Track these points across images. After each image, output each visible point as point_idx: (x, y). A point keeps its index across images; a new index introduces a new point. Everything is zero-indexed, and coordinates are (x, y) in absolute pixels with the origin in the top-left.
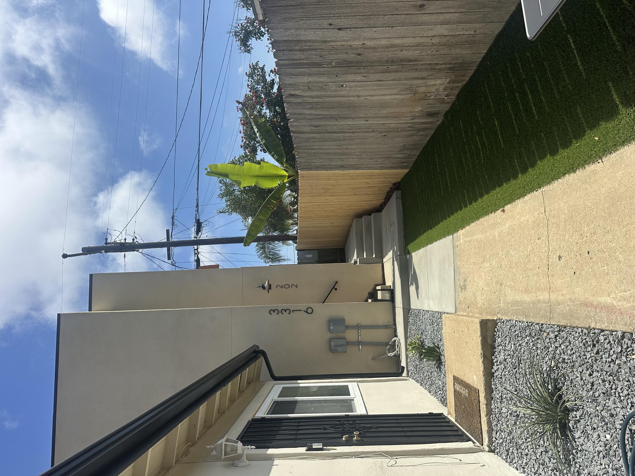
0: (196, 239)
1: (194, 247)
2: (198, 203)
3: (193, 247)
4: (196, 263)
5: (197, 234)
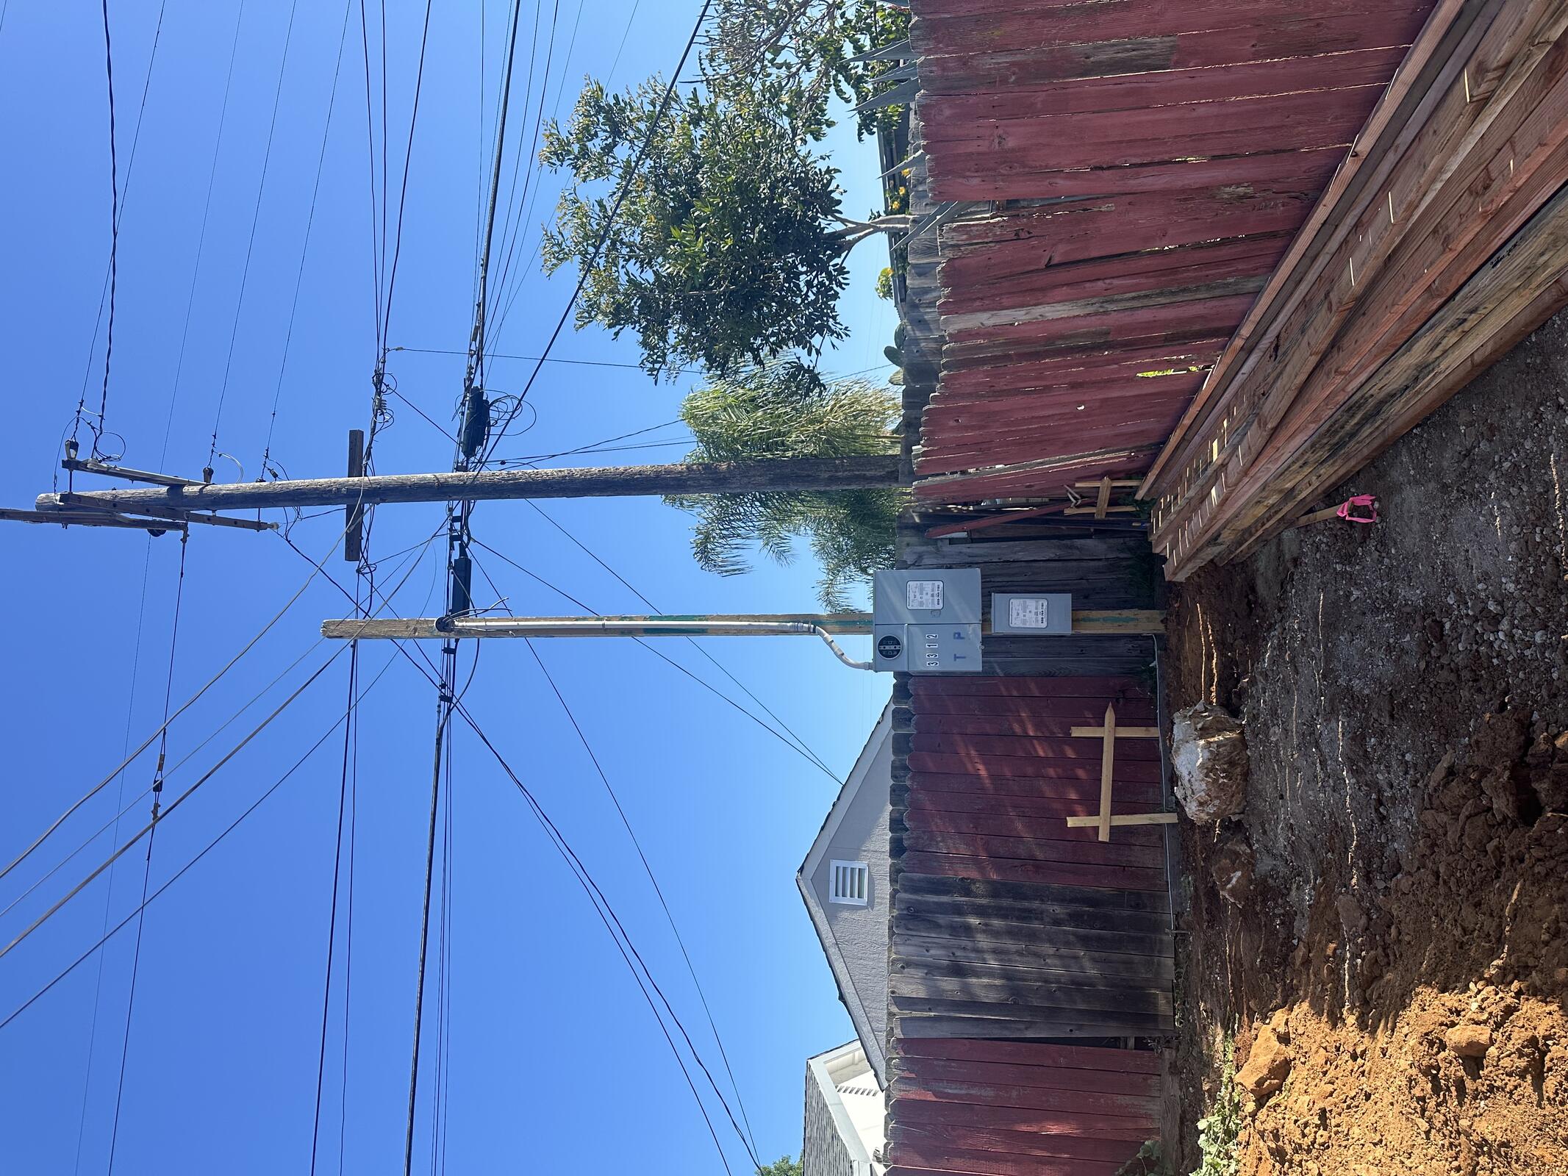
0: (460, 475)
1: (450, 510)
2: (482, 320)
3: (444, 507)
5: (469, 452)
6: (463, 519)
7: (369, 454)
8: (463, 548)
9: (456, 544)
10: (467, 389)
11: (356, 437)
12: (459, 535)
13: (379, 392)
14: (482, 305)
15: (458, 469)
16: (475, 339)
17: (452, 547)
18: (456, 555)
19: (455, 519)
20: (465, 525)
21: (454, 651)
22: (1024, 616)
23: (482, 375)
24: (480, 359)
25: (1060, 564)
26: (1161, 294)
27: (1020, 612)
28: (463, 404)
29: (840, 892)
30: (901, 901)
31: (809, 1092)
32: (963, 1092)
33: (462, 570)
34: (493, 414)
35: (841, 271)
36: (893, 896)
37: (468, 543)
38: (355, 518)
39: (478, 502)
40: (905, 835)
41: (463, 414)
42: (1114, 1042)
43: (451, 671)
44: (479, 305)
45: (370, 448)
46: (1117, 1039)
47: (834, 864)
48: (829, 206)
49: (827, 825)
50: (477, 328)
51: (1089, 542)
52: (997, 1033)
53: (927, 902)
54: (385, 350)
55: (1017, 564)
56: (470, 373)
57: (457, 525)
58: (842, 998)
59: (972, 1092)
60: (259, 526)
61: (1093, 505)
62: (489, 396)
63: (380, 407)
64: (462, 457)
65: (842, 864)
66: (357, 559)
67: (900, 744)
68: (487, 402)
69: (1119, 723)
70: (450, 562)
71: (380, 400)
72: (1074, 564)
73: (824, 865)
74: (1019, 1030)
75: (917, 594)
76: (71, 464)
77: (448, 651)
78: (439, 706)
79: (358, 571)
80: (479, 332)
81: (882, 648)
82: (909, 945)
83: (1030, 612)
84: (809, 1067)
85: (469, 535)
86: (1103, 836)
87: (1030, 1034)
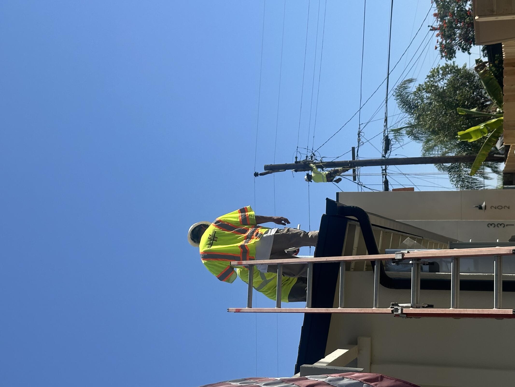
0: (384, 158)
1: (382, 167)
2: (386, 117)
3: (380, 167)
4: (384, 186)
5: (386, 153)
9: (384, 176)
10: (384, 136)
11: (353, 149)
13: (359, 137)
18: (384, 179)
24: (386, 127)
28: (383, 140)
33: (386, 182)
34: (392, 142)
37: (387, 175)
44: (385, 113)
45: (357, 152)
50: (385, 120)
56: (384, 131)
57: (384, 171)
62: (390, 138)
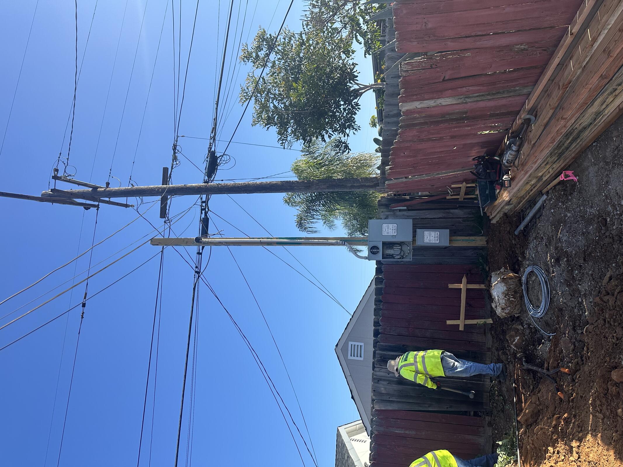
1: (201, 198)
2: (216, 125)
3: (198, 197)
5: (209, 176)
6: (206, 202)
7: (170, 177)
8: (206, 213)
9: (203, 212)
10: (209, 151)
11: (165, 170)
12: (205, 209)
13: (175, 153)
14: (215, 119)
15: (205, 183)
16: (212, 132)
17: (202, 213)
18: (203, 216)
19: (203, 202)
20: (207, 204)
21: (201, 254)
22: (430, 238)
23: (215, 146)
24: (214, 139)
25: (444, 219)
26: (488, 95)
27: (428, 236)
28: (207, 157)
29: (353, 355)
30: (379, 354)
31: (338, 440)
32: (403, 432)
33: (205, 222)
35: (357, 104)
36: (374, 353)
37: (208, 211)
38: (164, 201)
39: (212, 195)
40: (380, 328)
41: (207, 161)
42: (465, 413)
43: (200, 262)
44: (214, 119)
45: (171, 174)
46: (466, 412)
47: (350, 343)
48: (353, 78)
49: (347, 327)
50: (213, 128)
51: (456, 211)
52: (417, 408)
53: (389, 355)
54: (177, 136)
55: (427, 220)
56: (210, 145)
57: (204, 205)
58: (353, 397)
59: (407, 432)
60: (126, 206)
61: (459, 195)
62: (218, 154)
63: (175, 158)
64: (206, 178)
65: (353, 343)
66: (165, 218)
67: (378, 291)
68: (217, 156)
69: (468, 282)
70: (201, 219)
71: (175, 156)
72: (450, 219)
73: (346, 343)
74: (426, 407)
75: (386, 229)
76: (55, 178)
77: (199, 253)
78: (195, 275)
79: (165, 222)
80: (214, 129)
81: (372, 250)
82: (381, 372)
83: (432, 236)
84: (338, 430)
85: (208, 208)
86: (461, 328)
87: (430, 409)
